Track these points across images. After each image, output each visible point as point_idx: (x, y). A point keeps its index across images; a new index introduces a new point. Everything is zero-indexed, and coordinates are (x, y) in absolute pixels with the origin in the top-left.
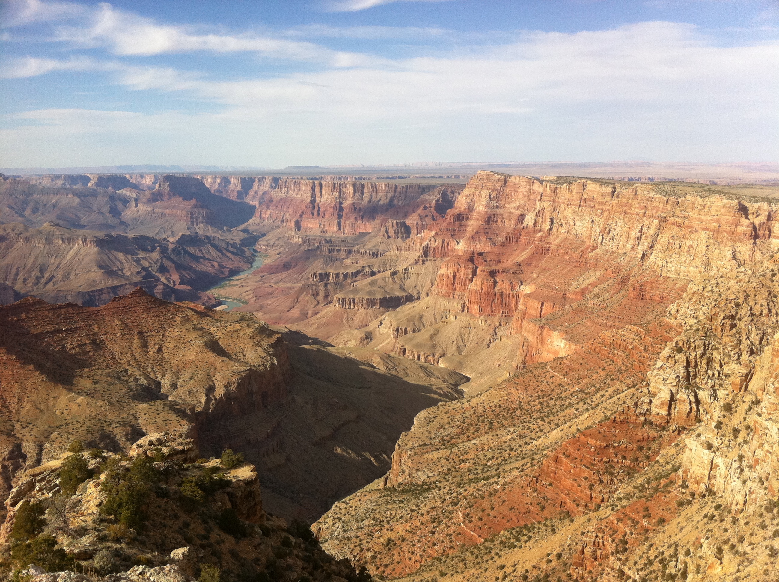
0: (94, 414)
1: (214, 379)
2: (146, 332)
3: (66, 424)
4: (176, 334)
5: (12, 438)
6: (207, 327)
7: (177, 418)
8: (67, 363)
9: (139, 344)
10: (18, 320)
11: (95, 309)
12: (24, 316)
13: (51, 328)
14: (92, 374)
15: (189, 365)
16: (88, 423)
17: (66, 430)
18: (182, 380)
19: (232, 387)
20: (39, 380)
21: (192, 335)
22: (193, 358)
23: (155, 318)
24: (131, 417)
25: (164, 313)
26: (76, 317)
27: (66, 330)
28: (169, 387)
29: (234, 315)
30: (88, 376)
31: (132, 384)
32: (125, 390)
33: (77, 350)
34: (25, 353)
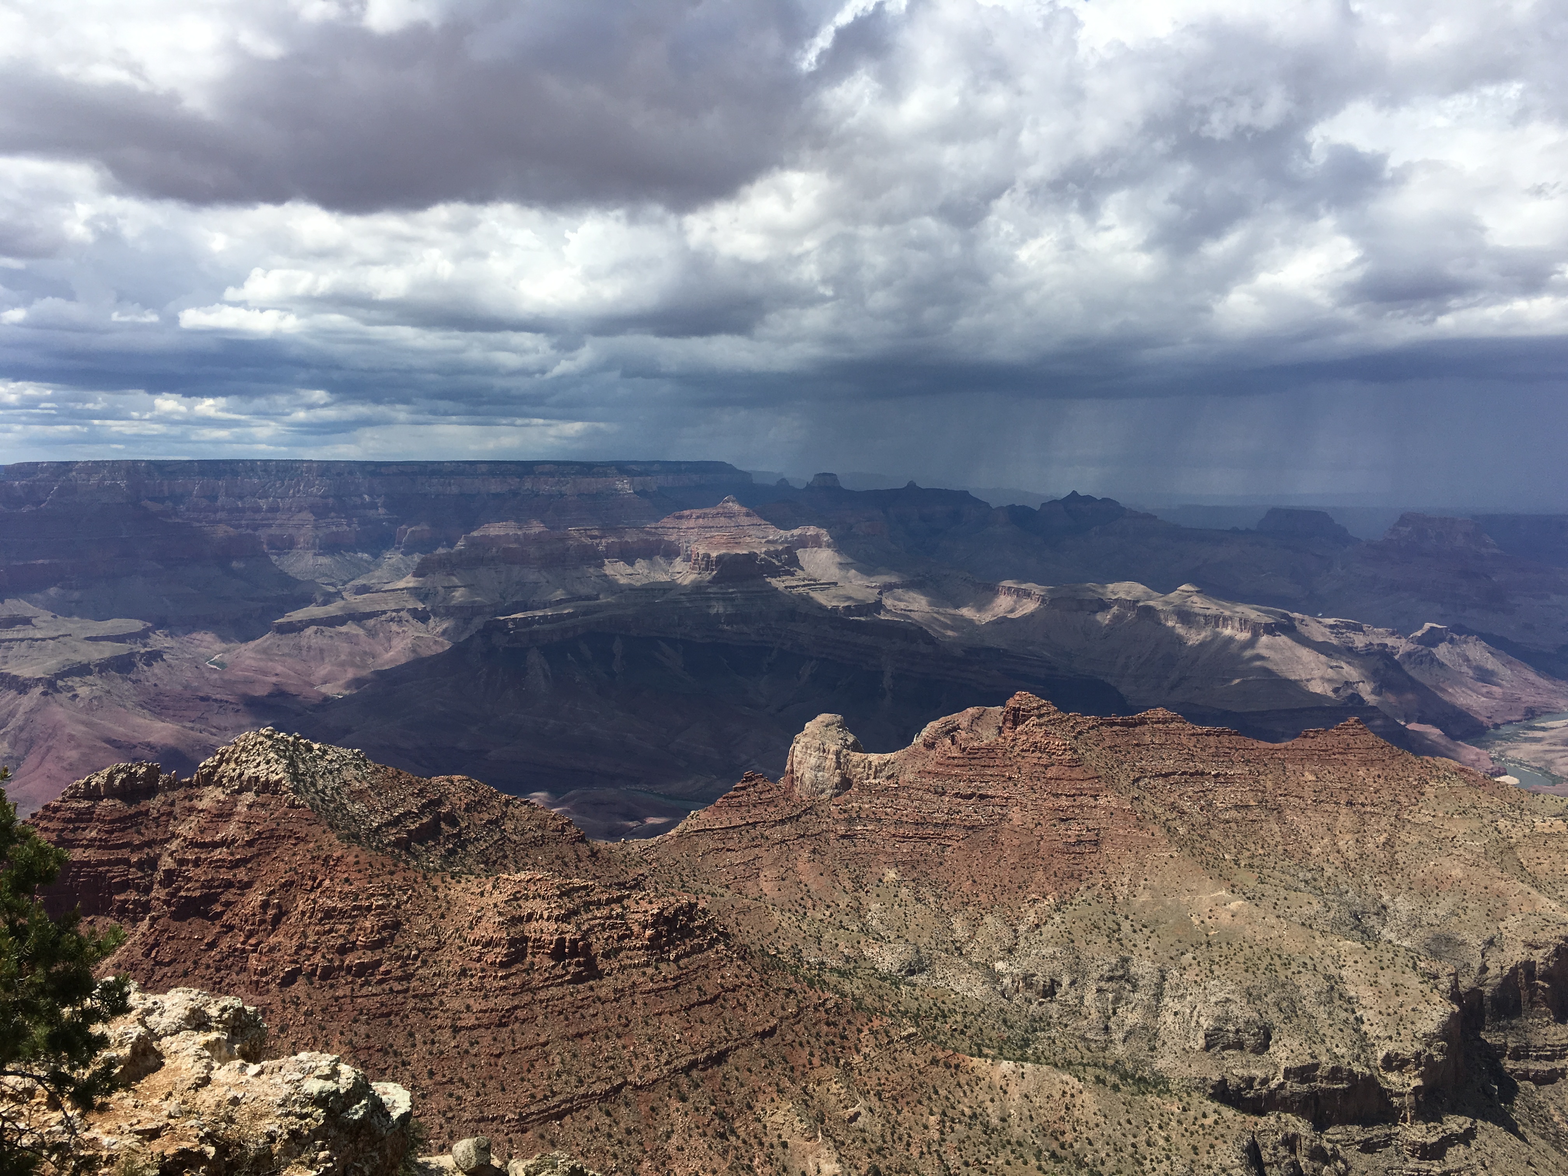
0: (1258, 938)
1: (1502, 925)
2: (1363, 805)
3: (1209, 943)
4: (1425, 820)
5: (1115, 944)
6: (1490, 816)
7: (1421, 987)
8: (1214, 834)
9: (1348, 824)
10: (1137, 745)
11: (1270, 745)
12: (1147, 739)
13: (1191, 767)
14: (1256, 862)
15: (1449, 887)
16: (1247, 951)
17: (1207, 954)
18: (1432, 912)
19: (1541, 951)
20: (1167, 855)
21: (1459, 827)
22: (1457, 873)
23: (1381, 781)
24: (1328, 961)
25: (1401, 774)
26: (1236, 756)
27: (1216, 776)
28: (1404, 919)
29: (1548, 801)
30: (1251, 866)
31: (1332, 897)
32: (1317, 907)
33: (1233, 814)
34: (1145, 802)
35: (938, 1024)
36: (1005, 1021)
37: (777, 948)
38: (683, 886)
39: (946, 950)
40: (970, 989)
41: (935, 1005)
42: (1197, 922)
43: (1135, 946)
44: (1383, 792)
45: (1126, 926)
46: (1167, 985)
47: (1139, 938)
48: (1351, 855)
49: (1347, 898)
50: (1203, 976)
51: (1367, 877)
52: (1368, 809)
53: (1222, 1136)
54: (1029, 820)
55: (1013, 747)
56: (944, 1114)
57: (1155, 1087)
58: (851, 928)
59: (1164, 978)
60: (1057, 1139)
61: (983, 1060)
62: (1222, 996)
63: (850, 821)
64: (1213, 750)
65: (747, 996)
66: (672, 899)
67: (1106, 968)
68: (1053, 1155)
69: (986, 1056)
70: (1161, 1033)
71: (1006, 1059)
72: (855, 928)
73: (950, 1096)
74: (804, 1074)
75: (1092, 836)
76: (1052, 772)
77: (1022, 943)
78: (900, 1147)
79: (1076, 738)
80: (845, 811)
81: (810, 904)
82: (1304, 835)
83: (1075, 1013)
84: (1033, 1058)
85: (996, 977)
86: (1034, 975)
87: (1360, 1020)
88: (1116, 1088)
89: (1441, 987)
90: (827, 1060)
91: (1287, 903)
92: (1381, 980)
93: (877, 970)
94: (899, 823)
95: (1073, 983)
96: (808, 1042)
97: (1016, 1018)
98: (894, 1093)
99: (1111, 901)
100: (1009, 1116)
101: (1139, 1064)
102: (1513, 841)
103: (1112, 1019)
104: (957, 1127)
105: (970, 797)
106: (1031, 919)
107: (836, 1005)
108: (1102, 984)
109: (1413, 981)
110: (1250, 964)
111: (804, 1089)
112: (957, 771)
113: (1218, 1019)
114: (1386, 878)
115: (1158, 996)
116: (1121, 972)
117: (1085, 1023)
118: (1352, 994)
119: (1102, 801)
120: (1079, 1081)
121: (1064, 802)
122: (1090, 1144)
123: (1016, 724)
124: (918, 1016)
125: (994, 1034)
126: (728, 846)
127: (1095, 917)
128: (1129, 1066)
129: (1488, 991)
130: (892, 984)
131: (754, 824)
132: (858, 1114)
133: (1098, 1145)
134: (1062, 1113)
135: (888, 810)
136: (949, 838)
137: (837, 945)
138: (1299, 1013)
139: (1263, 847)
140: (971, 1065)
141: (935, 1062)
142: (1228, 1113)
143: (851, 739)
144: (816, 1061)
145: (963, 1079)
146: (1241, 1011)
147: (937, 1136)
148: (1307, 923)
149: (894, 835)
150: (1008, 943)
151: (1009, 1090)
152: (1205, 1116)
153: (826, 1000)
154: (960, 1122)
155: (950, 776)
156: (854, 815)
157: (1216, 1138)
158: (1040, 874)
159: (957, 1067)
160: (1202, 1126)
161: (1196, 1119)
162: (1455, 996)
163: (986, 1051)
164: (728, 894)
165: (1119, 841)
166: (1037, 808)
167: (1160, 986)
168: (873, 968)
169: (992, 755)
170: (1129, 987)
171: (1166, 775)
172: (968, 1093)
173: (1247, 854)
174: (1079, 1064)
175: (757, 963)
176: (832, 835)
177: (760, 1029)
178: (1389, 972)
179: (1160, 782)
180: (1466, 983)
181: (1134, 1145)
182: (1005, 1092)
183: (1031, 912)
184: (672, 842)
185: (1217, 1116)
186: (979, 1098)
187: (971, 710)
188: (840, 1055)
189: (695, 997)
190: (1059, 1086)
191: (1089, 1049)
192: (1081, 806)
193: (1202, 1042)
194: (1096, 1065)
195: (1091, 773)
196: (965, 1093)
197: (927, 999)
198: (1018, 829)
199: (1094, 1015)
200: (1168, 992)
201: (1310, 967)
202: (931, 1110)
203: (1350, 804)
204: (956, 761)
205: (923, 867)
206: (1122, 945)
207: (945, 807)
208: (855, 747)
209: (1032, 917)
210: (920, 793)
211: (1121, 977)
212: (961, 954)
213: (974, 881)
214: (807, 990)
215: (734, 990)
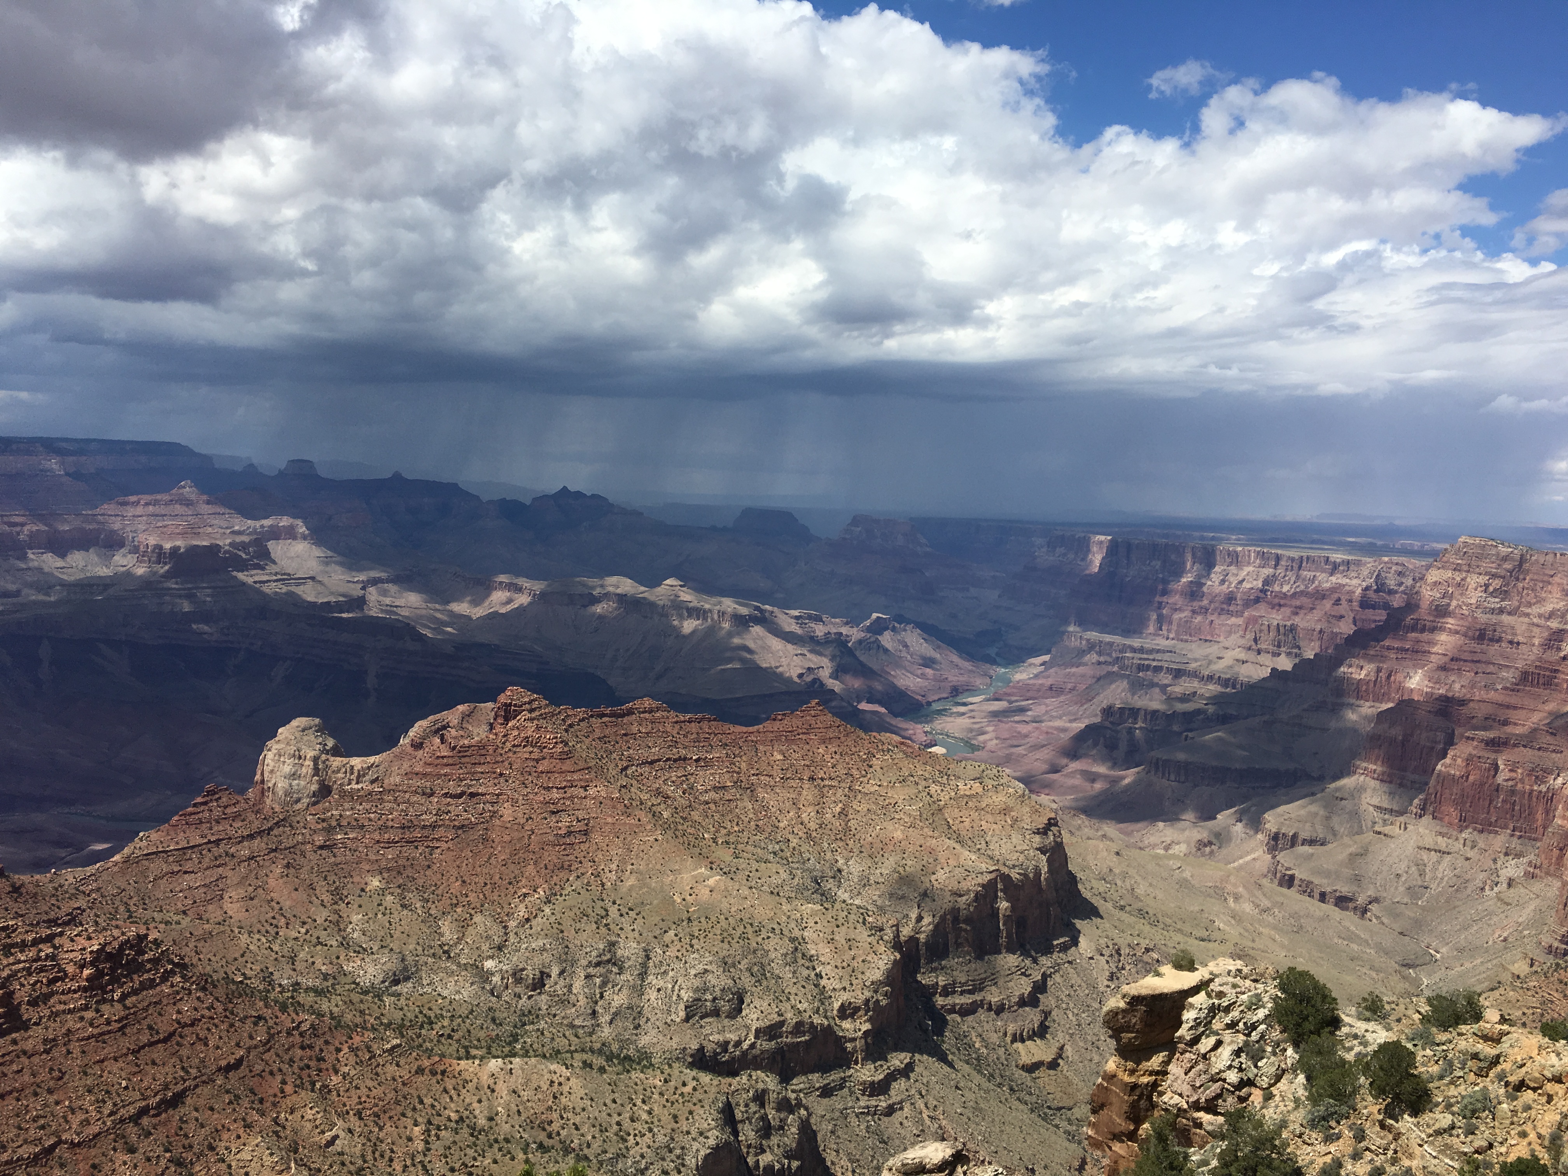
0: (733, 909)
1: (933, 878)
2: (822, 779)
3: (689, 919)
4: (872, 789)
5: (603, 930)
6: (924, 783)
7: (869, 940)
8: (696, 815)
9: (810, 797)
10: (625, 735)
11: (745, 729)
12: (635, 729)
13: (674, 753)
14: (732, 839)
15: (891, 848)
16: (723, 923)
17: (688, 930)
18: (878, 871)
19: (964, 898)
20: (652, 839)
21: (899, 794)
22: (898, 835)
23: (838, 757)
24: (793, 925)
25: (853, 749)
26: (714, 741)
27: (697, 760)
28: (856, 880)
29: (969, 766)
30: (727, 843)
31: (796, 866)
32: (784, 875)
33: (712, 795)
34: (633, 789)
35: (423, 1032)
36: (494, 1020)
37: (244, 974)
38: (130, 917)
39: (434, 955)
40: (458, 992)
41: (421, 1012)
42: (679, 901)
43: (621, 929)
44: (839, 767)
45: (613, 911)
46: (651, 964)
47: (625, 922)
48: (813, 826)
49: (809, 865)
50: (684, 951)
51: (826, 845)
52: (827, 782)
53: (700, 1101)
54: (520, 815)
55: (504, 743)
56: (429, 1122)
57: (639, 1063)
58: (329, 944)
59: (648, 958)
60: (544, 1129)
61: (470, 1061)
62: (701, 966)
63: (330, 830)
64: (694, 736)
65: (209, 1029)
66: (116, 933)
67: (594, 954)
68: (541, 1146)
69: (474, 1057)
70: (646, 1011)
71: (495, 1057)
72: (335, 943)
73: (436, 1104)
74: (274, 1105)
75: (581, 826)
76: (543, 766)
77: (512, 938)
78: (382, 1164)
79: (566, 731)
80: (323, 820)
81: (282, 922)
82: (773, 810)
83: (564, 1002)
84: (521, 1052)
85: (484, 976)
86: (523, 970)
87: (819, 976)
88: (602, 1070)
89: (886, 938)
90: (301, 1086)
91: (758, 874)
92: (837, 938)
93: (358, 984)
94: (384, 828)
95: (562, 973)
96: (280, 1070)
97: (505, 1015)
98: (376, 1109)
99: (600, 888)
100: (497, 1114)
101: (624, 1043)
102: (942, 803)
103: (600, 1003)
104: (443, 1133)
105: (460, 796)
106: (521, 914)
107: (312, 1026)
108: (591, 970)
109: (863, 935)
110: (725, 934)
111: (276, 1121)
112: (446, 770)
113: (697, 990)
114: (841, 844)
115: (643, 975)
116: (608, 956)
117: (573, 1010)
118: (813, 952)
119: (591, 791)
120: (567, 1068)
121: (555, 795)
122: (577, 1129)
123: (507, 719)
124: (402, 1026)
125: (482, 1034)
126: (188, 866)
127: (584, 906)
128: (615, 1047)
129: (922, 937)
130: (375, 996)
131: (217, 842)
132: (336, 1137)
133: (584, 1129)
134: (550, 1103)
135: (372, 816)
136: (438, 840)
137: (313, 963)
138: (768, 975)
139: (737, 824)
140: (458, 1069)
141: (420, 1071)
142: (706, 1078)
143: (330, 743)
144: (289, 1089)
145: (449, 1084)
146: (718, 980)
147: (421, 1146)
148: (775, 891)
149: (378, 842)
150: (497, 940)
151: (497, 1088)
152: (684, 1084)
153: (300, 1023)
154: (446, 1128)
155: (439, 776)
156: (334, 823)
157: (695, 1104)
158: (530, 869)
159: (443, 1073)
160: (682, 1094)
161: (676, 1088)
162: (897, 945)
163: (474, 1052)
164: (185, 921)
165: (607, 828)
166: (528, 802)
167: (644, 966)
168: (354, 983)
169: (483, 752)
170: (615, 970)
171: (652, 763)
172: (455, 1097)
173: (724, 831)
174: (567, 1052)
175: (220, 992)
176: (309, 846)
177: (223, 1063)
178: (843, 929)
179: (647, 769)
180: (906, 932)
181: (618, 1124)
182: (493, 1091)
183: (522, 907)
184: (116, 869)
185: (695, 1083)
186: (467, 1101)
187: (461, 708)
188: (317, 1078)
189: (144, 1039)
190: (547, 1076)
191: (576, 1036)
192: (572, 798)
193: (682, 1014)
194: (583, 1050)
195: (582, 765)
196: (451, 1098)
197: (412, 1007)
198: (509, 825)
199: (583, 1001)
200: (652, 970)
201: (778, 931)
202: (416, 1121)
203: (812, 779)
204: (445, 760)
205: (409, 872)
206: (609, 930)
207: (434, 808)
208: (336, 752)
209: (522, 912)
210: (407, 795)
211: (609, 961)
212: (449, 957)
213: (464, 882)
214: (279, 1014)
215: (192, 1025)
